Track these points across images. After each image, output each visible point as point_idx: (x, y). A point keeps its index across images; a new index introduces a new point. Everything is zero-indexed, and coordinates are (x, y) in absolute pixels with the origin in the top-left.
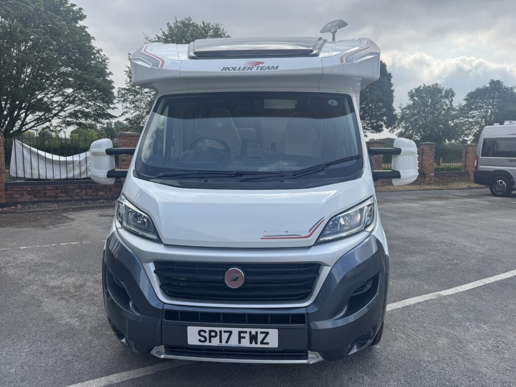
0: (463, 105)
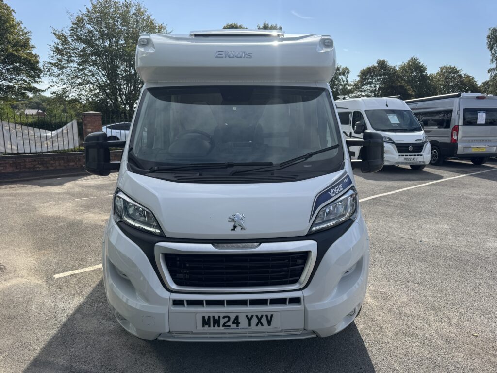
0: (357, 80)
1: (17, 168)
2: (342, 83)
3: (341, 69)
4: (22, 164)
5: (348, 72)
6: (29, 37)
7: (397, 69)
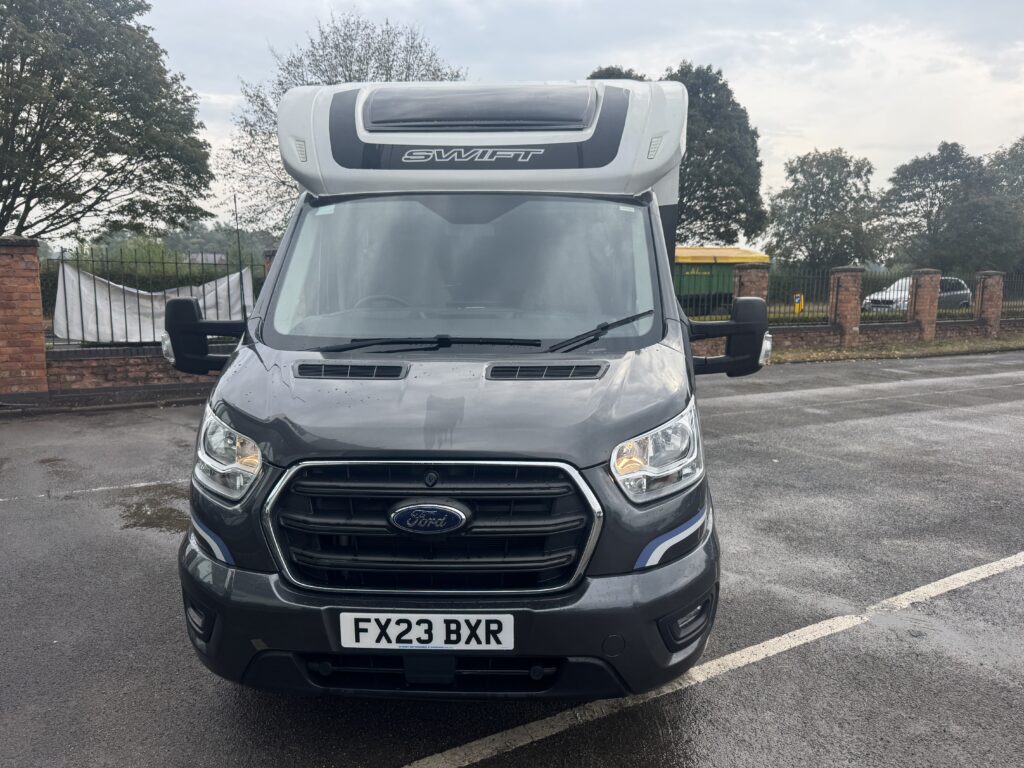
0: (886, 190)
1: (107, 380)
2: (855, 195)
3: (851, 164)
4: (119, 369)
5: (869, 171)
6: (196, 106)
7: (986, 162)
